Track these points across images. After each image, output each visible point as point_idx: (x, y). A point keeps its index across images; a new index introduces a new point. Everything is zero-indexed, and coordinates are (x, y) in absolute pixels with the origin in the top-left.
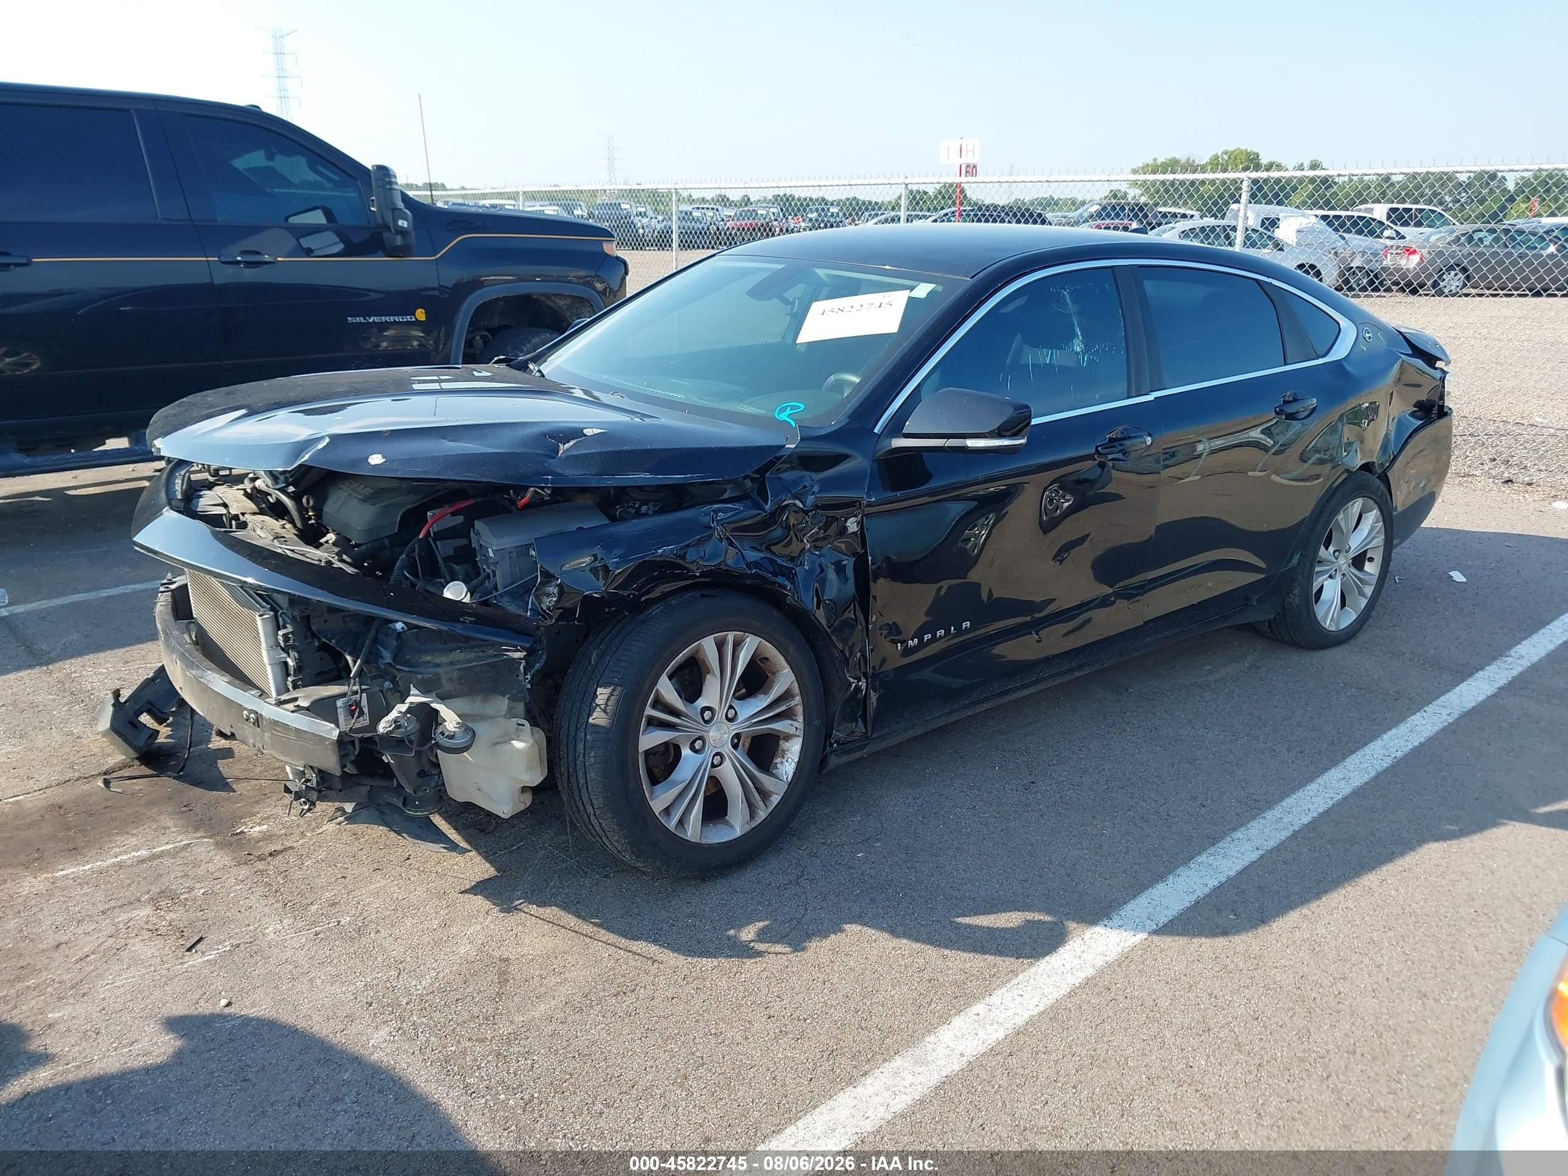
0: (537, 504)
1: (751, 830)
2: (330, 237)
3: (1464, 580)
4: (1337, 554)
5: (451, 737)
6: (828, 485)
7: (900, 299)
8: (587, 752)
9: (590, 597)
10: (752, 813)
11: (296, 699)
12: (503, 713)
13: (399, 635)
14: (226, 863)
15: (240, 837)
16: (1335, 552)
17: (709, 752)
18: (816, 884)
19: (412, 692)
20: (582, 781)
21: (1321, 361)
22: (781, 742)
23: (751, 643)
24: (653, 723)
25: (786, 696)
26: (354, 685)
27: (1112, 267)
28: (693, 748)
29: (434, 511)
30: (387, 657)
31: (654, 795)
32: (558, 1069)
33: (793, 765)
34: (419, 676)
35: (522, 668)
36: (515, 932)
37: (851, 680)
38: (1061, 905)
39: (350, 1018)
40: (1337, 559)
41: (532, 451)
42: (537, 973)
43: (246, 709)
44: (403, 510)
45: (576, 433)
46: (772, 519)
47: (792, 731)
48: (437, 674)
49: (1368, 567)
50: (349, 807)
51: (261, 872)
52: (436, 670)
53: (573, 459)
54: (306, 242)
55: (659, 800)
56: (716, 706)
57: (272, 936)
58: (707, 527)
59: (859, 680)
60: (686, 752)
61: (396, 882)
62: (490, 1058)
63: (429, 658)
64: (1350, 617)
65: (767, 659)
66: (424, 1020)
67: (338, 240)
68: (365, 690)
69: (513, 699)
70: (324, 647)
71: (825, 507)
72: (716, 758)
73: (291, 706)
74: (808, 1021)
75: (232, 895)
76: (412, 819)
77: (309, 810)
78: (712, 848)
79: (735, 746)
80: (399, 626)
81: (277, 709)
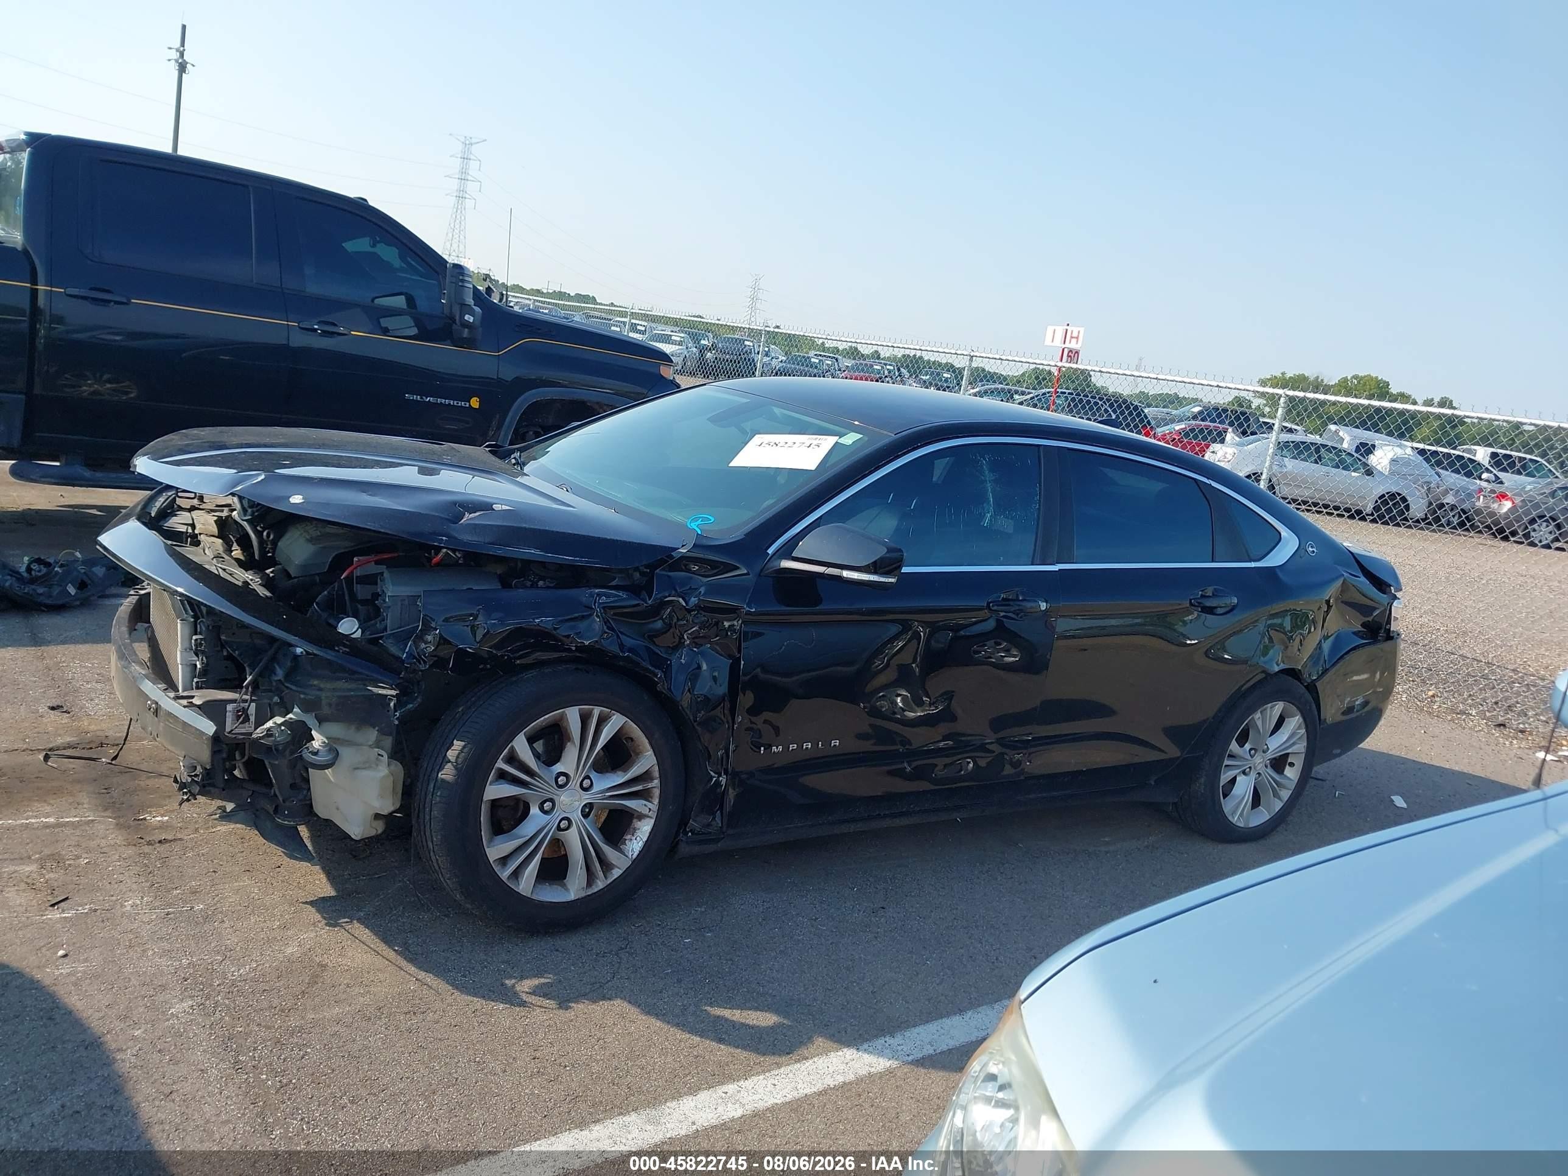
0: (447, 565)
1: (586, 897)
2: (408, 321)
3: (1405, 805)
4: (1253, 752)
5: (316, 753)
6: (713, 589)
7: (829, 442)
8: (435, 791)
9: (463, 651)
10: (590, 882)
11: (193, 697)
12: (370, 743)
13: (296, 657)
14: (118, 841)
15: (140, 822)
16: (1251, 750)
17: (557, 815)
18: (634, 958)
19: (295, 710)
20: (427, 817)
21: (1253, 565)
22: (635, 820)
23: (617, 721)
24: (503, 776)
25: (645, 777)
26: (246, 694)
27: (1038, 446)
28: (541, 809)
29: (360, 558)
30: (280, 674)
31: (492, 844)
32: (325, 1064)
33: (641, 844)
34: (302, 696)
35: (392, 704)
36: (343, 944)
37: (712, 773)
38: (854, 1017)
39: (163, 988)
40: (1252, 756)
41: (437, 514)
42: (345, 982)
43: (150, 700)
44: (336, 553)
45: (485, 507)
46: (655, 611)
47: (645, 811)
48: (319, 698)
49: (1289, 772)
50: (230, 807)
51: (145, 855)
52: (318, 693)
53: (474, 528)
54: (385, 322)
55: (495, 850)
56: (572, 774)
57: (128, 908)
58: (588, 607)
59: (720, 775)
60: (534, 810)
61: (259, 884)
62: (269, 1043)
63: (316, 682)
64: (1261, 817)
65: (632, 739)
66: (227, 1002)
67: (413, 324)
68: (254, 700)
69: (382, 732)
70: (229, 657)
71: (707, 609)
72: (563, 822)
73: (185, 702)
74: (568, 1068)
75: (110, 868)
76: (281, 827)
77: (188, 800)
78: (542, 904)
79: (586, 816)
80: (299, 650)
81: (173, 702)
